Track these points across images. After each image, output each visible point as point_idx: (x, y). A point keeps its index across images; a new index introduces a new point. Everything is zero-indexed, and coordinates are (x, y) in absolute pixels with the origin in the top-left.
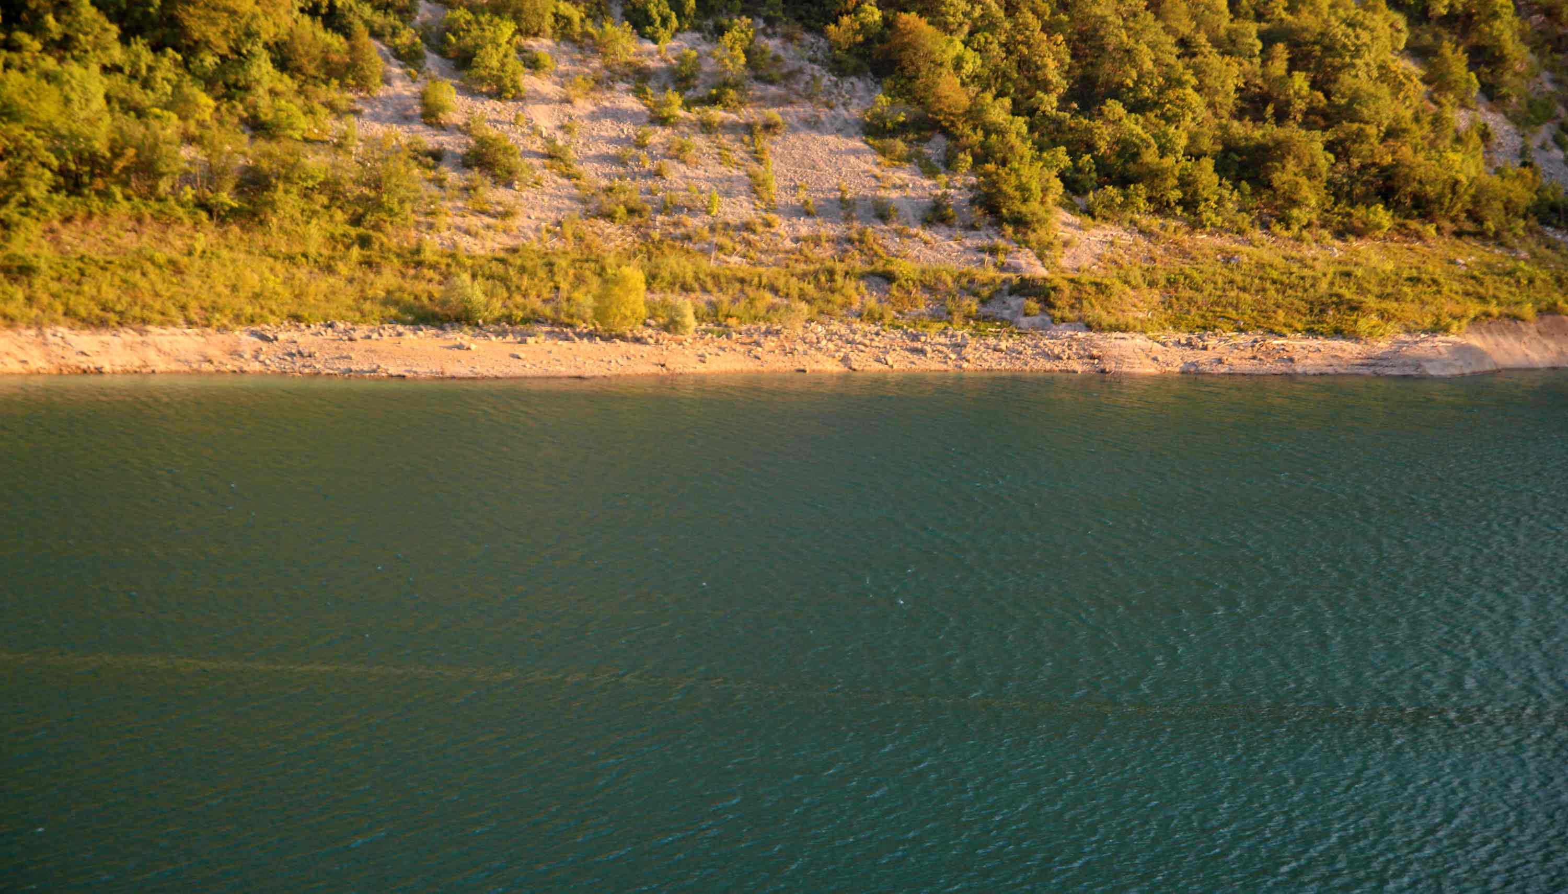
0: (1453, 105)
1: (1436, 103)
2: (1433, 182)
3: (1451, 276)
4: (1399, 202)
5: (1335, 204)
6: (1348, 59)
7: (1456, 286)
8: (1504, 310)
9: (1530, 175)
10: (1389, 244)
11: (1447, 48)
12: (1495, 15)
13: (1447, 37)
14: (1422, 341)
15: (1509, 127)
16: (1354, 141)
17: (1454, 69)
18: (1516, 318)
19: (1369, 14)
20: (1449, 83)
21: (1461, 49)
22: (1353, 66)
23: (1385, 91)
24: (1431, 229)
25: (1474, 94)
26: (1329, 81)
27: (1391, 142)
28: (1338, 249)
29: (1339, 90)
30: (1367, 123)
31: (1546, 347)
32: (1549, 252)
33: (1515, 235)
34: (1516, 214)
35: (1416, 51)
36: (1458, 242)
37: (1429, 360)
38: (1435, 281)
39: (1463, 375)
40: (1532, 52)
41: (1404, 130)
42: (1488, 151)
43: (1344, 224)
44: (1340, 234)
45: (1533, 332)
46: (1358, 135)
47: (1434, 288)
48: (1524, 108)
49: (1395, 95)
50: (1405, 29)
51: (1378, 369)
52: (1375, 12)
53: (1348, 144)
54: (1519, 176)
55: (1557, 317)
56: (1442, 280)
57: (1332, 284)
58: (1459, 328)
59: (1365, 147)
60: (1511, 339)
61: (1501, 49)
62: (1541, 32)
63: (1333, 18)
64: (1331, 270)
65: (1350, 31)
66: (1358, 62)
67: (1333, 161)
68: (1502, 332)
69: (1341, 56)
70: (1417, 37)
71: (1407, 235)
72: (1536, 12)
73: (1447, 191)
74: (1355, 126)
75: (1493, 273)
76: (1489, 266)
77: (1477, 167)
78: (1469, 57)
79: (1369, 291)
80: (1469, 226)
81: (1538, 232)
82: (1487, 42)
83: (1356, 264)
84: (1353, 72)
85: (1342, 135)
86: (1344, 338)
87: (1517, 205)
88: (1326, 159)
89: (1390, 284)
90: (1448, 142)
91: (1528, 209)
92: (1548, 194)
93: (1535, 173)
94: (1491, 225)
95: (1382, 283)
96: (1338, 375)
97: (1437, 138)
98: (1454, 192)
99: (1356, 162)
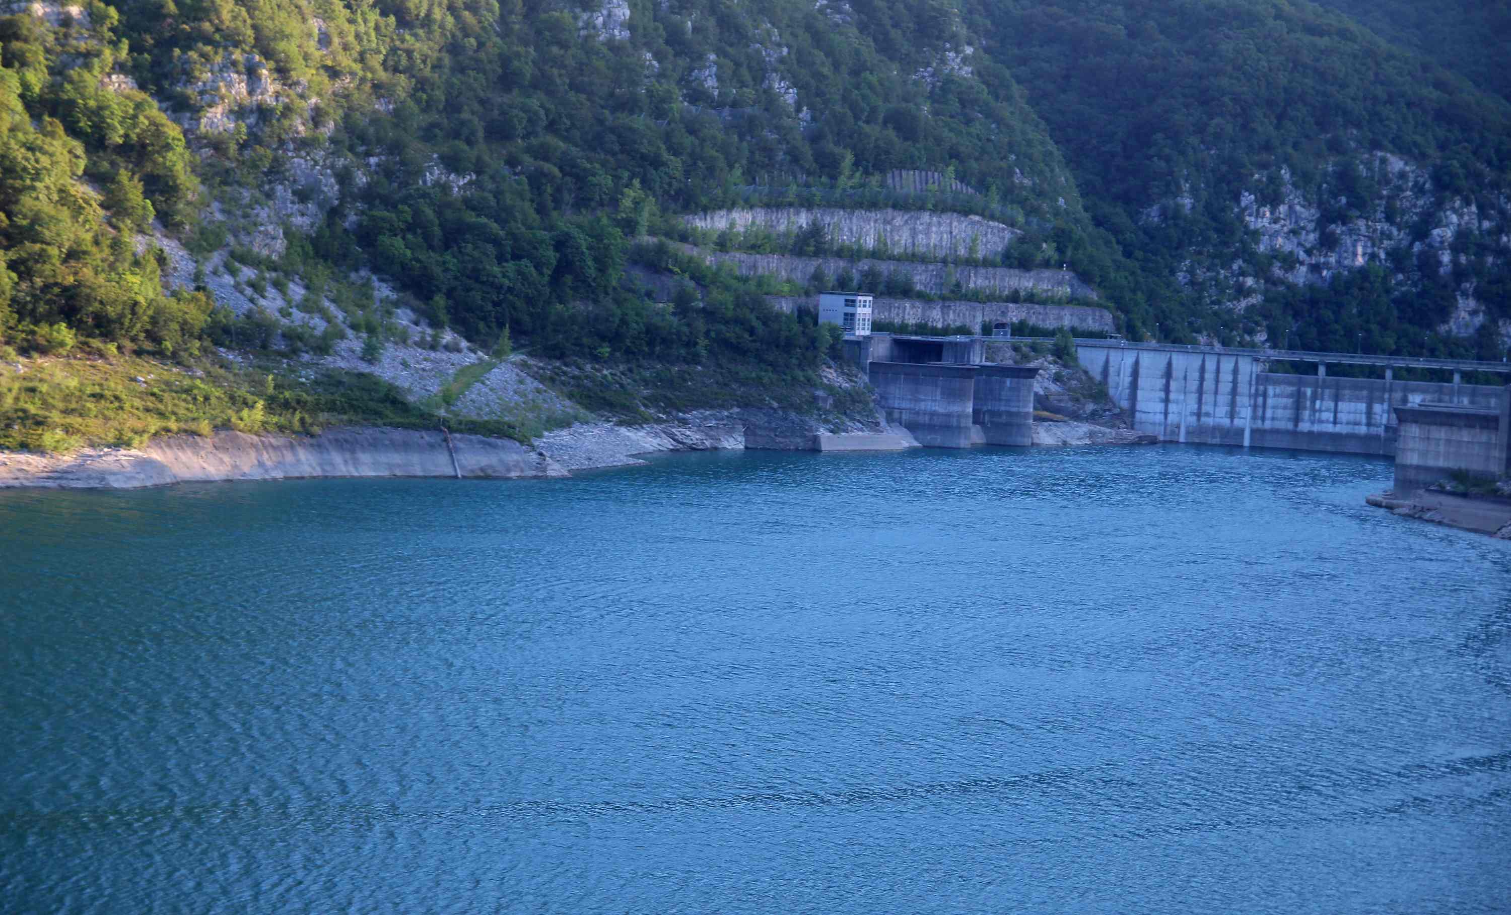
0: (131, 230)
1: (115, 227)
2: (114, 302)
3: (133, 393)
4: (81, 321)
5: (19, 321)
6: (28, 182)
7: (137, 403)
8: (183, 425)
9: (204, 299)
10: (72, 361)
11: (124, 175)
12: (168, 147)
13: (122, 165)
14: (106, 454)
15: (183, 253)
16: (37, 262)
17: (130, 196)
18: (194, 433)
19: (48, 140)
20: (126, 209)
21: (136, 177)
22: (34, 188)
23: (65, 214)
24: (112, 348)
25: (150, 221)
26: (10, 202)
27: (73, 263)
28: (22, 365)
29: (21, 212)
30: (48, 244)
31: (222, 461)
32: (222, 371)
33: (191, 355)
34: (191, 335)
35: (92, 177)
36: (138, 360)
37: (114, 474)
38: (117, 398)
39: (145, 488)
40: (203, 183)
41: (85, 253)
42: (165, 275)
43: (27, 341)
44: (24, 351)
45: (209, 447)
46: (40, 255)
47: (117, 404)
48: (197, 236)
49: (75, 218)
50: (83, 156)
51: (64, 483)
52: (53, 137)
53: (30, 263)
54: (194, 299)
55: (230, 432)
56: (124, 397)
57: (17, 399)
58: (141, 442)
59: (48, 267)
60: (189, 452)
61: (174, 178)
62: (210, 165)
63: (12, 142)
64: (16, 386)
65: (29, 155)
66: (38, 184)
67: (16, 280)
68: (180, 447)
69: (22, 178)
70: (95, 163)
71: (89, 353)
72: (206, 146)
73: (127, 312)
74: (38, 246)
75: (172, 391)
76: (167, 383)
77: (155, 289)
78: (144, 185)
79: (54, 407)
80: (148, 346)
81: (213, 353)
82: (161, 172)
83: (41, 380)
84: (34, 195)
85: (24, 255)
86: (30, 451)
87: (192, 326)
88: (10, 278)
89: (74, 400)
90: (126, 265)
91: (202, 330)
92: (221, 317)
93: (208, 298)
94: (168, 345)
95: (67, 398)
96: (24, 488)
97: (117, 260)
98: (134, 313)
99: (39, 282)
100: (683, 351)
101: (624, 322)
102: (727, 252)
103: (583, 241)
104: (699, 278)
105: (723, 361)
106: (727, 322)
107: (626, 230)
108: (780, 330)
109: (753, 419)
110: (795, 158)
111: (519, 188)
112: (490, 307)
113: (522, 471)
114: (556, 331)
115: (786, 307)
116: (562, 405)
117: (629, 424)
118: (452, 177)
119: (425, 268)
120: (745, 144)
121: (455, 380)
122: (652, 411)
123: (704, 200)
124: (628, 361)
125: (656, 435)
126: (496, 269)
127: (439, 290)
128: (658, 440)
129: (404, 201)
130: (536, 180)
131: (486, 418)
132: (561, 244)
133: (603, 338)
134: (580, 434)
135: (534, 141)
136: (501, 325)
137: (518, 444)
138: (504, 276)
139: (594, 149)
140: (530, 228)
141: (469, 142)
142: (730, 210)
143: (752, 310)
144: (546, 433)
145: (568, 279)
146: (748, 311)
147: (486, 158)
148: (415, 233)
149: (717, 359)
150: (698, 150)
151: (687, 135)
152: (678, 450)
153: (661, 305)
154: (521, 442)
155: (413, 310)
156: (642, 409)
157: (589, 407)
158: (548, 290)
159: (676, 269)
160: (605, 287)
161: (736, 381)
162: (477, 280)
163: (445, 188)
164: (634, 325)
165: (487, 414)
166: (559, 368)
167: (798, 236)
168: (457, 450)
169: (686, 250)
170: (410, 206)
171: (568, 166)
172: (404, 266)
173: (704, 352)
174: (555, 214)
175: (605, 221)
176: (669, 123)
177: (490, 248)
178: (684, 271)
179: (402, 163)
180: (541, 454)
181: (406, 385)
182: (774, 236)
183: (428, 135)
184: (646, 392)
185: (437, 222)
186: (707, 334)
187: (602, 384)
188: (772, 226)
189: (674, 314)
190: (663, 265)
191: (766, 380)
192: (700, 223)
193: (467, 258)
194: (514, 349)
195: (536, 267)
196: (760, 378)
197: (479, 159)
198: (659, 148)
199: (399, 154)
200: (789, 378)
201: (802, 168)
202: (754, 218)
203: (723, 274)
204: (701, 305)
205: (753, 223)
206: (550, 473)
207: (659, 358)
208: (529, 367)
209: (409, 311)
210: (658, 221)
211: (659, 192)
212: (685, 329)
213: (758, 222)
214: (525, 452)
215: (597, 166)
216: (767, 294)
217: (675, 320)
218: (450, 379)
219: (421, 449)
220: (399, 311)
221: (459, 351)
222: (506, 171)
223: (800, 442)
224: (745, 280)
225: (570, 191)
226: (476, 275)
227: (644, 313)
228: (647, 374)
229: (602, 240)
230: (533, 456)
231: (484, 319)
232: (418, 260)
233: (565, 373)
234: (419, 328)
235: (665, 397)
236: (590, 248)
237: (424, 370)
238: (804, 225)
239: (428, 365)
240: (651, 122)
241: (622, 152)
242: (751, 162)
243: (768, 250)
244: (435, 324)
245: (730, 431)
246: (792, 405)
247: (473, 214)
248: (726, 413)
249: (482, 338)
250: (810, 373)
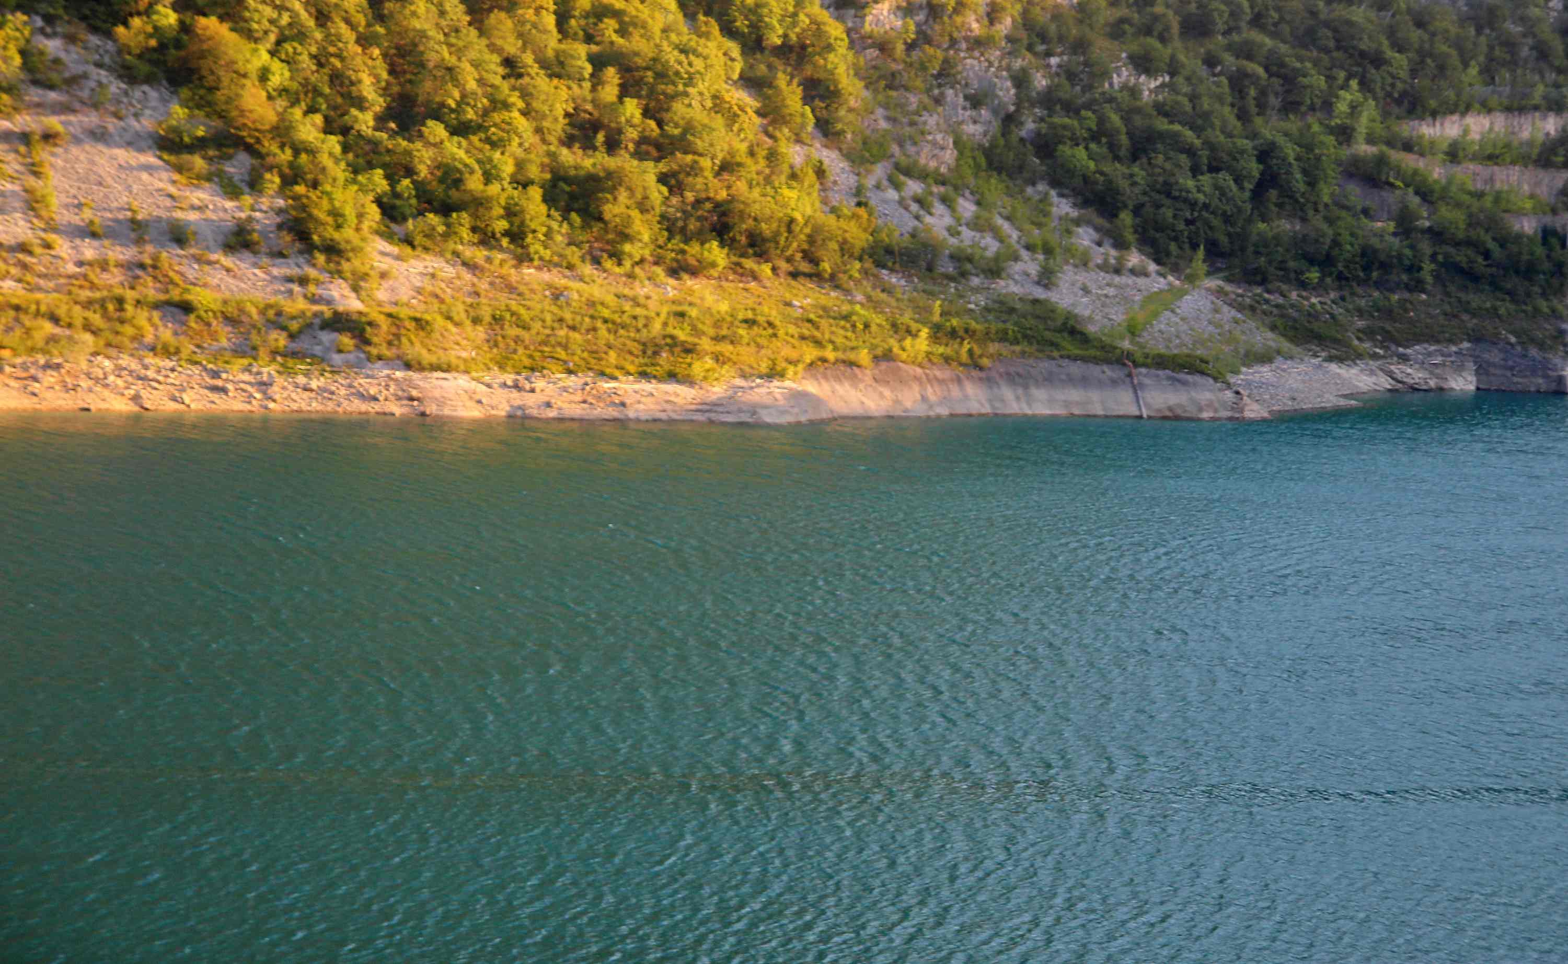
0: (788, 139)
1: (771, 136)
2: (769, 220)
3: (786, 318)
4: (733, 240)
5: (669, 239)
6: (681, 88)
7: (792, 329)
8: (840, 355)
9: (865, 216)
10: (724, 284)
11: (782, 80)
12: (829, 48)
13: (781, 68)
14: (758, 386)
15: (844, 164)
16: (688, 174)
17: (788, 102)
18: (851, 364)
19: (702, 41)
20: (783, 117)
21: (796, 81)
22: (686, 94)
23: (719, 122)
24: (766, 269)
25: (810, 129)
26: (661, 109)
27: (726, 176)
28: (672, 289)
29: (672, 120)
30: (701, 155)
31: (882, 396)
32: (883, 296)
33: (851, 277)
34: (851, 256)
35: (750, 82)
36: (793, 283)
37: (766, 407)
38: (770, 324)
39: (799, 423)
40: (867, 87)
41: (739, 165)
42: (824, 190)
43: (677, 261)
44: (674, 272)
45: (868, 379)
46: (692, 168)
47: (770, 331)
48: (860, 146)
49: (729, 127)
50: (739, 58)
51: (713, 416)
52: (708, 39)
53: (681, 176)
54: (855, 216)
55: (892, 364)
56: (777, 323)
57: (665, 324)
58: (796, 373)
59: (699, 180)
60: (847, 385)
61: (836, 83)
62: (875, 67)
63: (665, 43)
64: (665, 310)
65: (682, 57)
66: (690, 90)
67: (666, 193)
68: (838, 379)
69: (674, 84)
70: (751, 67)
71: (742, 275)
72: (870, 47)
73: (783, 229)
74: (689, 158)
75: (829, 317)
76: (824, 309)
77: (813, 205)
78: (804, 90)
79: (704, 333)
80: (805, 267)
81: (875, 276)
82: (821, 75)
83: (691, 304)
84: (686, 101)
85: (675, 167)
86: (678, 382)
87: (853, 246)
88: (660, 192)
89: (725, 326)
90: (783, 178)
91: (863, 250)
92: (884, 236)
93: (870, 214)
94: (826, 266)
95: (717, 324)
96: (671, 421)
97: (772, 173)
98: (790, 231)
99: (690, 196)
100: (1404, 277)
101: (1336, 243)
102: (1459, 163)
103: (1290, 151)
104: (1426, 194)
105: (1452, 288)
106: (1457, 244)
107: (1341, 138)
108: (1520, 253)
109: (1486, 356)
110: (1542, 53)
111: (1219, 90)
112: (1181, 226)
113: (1216, 411)
114: (1257, 253)
115: (1528, 226)
116: (1264, 338)
117: (1340, 360)
118: (1143, 78)
119: (1110, 182)
120: (1483, 39)
121: (1142, 307)
122: (1367, 345)
123: (1433, 103)
124: (1340, 288)
125: (1372, 373)
126: (1191, 183)
127: (1125, 206)
128: (1374, 379)
129: (1088, 106)
130: (1238, 82)
131: (1176, 352)
132: (1265, 154)
133: (1312, 261)
134: (1284, 370)
135: (1236, 37)
136: (1194, 247)
137: (1211, 381)
138: (1199, 191)
139: (1305, 46)
140: (1230, 136)
141: (1163, 39)
142: (1463, 114)
143: (1487, 231)
144: (1244, 369)
145: (1273, 194)
146: (1482, 233)
147: (1182, 57)
148: (1099, 142)
149: (1445, 286)
150: (1427, 46)
151: (1413, 28)
152: (1397, 391)
153: (1379, 224)
154: (1215, 379)
155: (1097, 229)
156: (1356, 342)
157: (1294, 340)
158: (1248, 207)
159: (1399, 183)
160: (1315, 203)
161: (1467, 311)
162: (1168, 195)
163: (1134, 92)
164: (1348, 247)
165: (1177, 346)
166: (1260, 295)
167: (1544, 144)
168: (1142, 386)
169: (1409, 161)
170: (1094, 112)
171: (1274, 66)
172: (1085, 178)
173: (1429, 279)
174: (1258, 121)
175: (1316, 128)
176: (1393, 16)
177: (1183, 159)
178: (1407, 185)
179: (1086, 64)
180: (1237, 393)
181: (1087, 313)
182: (1515, 143)
183: (1116, 31)
184: (1361, 324)
185: (1124, 130)
186: (1433, 257)
187: (1309, 315)
188: (1513, 133)
189: (1395, 234)
190: (1383, 178)
191: (1502, 311)
192: (1427, 130)
193: (1158, 170)
194: (1209, 274)
195: (1236, 181)
196: (1495, 309)
197: (1173, 58)
198: (1380, 44)
199: (1084, 53)
200: (1529, 308)
201: (1552, 66)
202: (1492, 123)
203: (1454, 188)
204: (1427, 224)
205: (1491, 129)
206: (1248, 414)
207: (1378, 285)
208: (1226, 294)
209: (1091, 231)
210: (1378, 128)
211: (1380, 94)
212: (1408, 252)
213: (1496, 129)
214: (1220, 390)
215: (1308, 65)
216: (1505, 211)
217: (1396, 242)
218: (1136, 307)
219: (1100, 384)
220: (1080, 230)
221: (1146, 275)
222: (1203, 71)
223: (1540, 382)
224: (1480, 195)
225: (1276, 94)
226: (1167, 190)
227: (1360, 232)
228: (1363, 303)
229: (1312, 150)
230: (1229, 395)
231: (1175, 239)
232: (1102, 173)
233: (1267, 301)
234: (1102, 250)
235: (1383, 328)
236: (1298, 159)
237: (1106, 296)
238: (1552, 132)
239: (1111, 291)
240: (1372, 14)
241: (1338, 48)
242: (1491, 59)
243: (1508, 160)
244: (1120, 244)
245: (1459, 368)
246: (1533, 340)
247: (1165, 120)
248: (1454, 349)
249: (1173, 260)
250: (1555, 302)
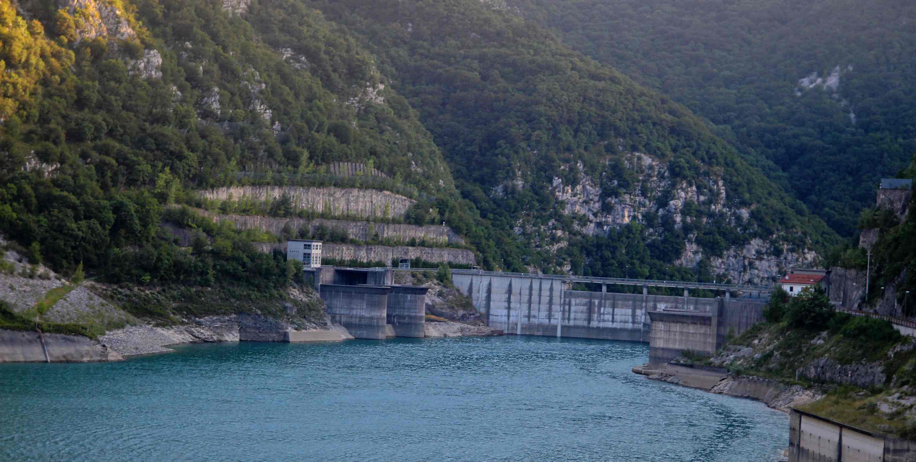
100: (198, 278)
101: (159, 259)
102: (227, 214)
103: (132, 207)
104: (209, 231)
105: (225, 284)
106: (227, 260)
107: (161, 200)
108: (262, 264)
109: (244, 322)
110: (271, 154)
111: (89, 173)
112: (69, 250)
113: (91, 357)
114: (114, 266)
115: (266, 249)
116: (118, 314)
117: (163, 326)
118: (44, 165)
119: (26, 225)
120: (238, 145)
121: (46, 298)
122: (178, 317)
123: (212, 181)
124: (162, 285)
125: (181, 332)
126: (74, 226)
127: (35, 239)
128: (182, 336)
129: (12, 181)
130: (101, 168)
131: (67, 323)
132: (118, 209)
133: (146, 269)
134: (131, 332)
135: (98, 142)
136: (77, 262)
137: (88, 340)
138: (79, 230)
139: (139, 148)
140: (97, 198)
141: (55, 143)
142: (229, 187)
143: (244, 252)
144: (107, 332)
145: (122, 232)
146: (241, 252)
147: (67, 153)
148: (19, 203)
149: (221, 283)
150: (208, 149)
151: (200, 139)
152: (195, 342)
153: (184, 248)
154: (91, 338)
155: (18, 252)
156: (172, 315)
157: (136, 315)
158: (108, 239)
159: (194, 225)
160: (147, 237)
161: (234, 297)
162: (61, 232)
163: (39, 173)
164: (166, 261)
165: (68, 320)
166: (116, 290)
167: (273, 203)
168: (47, 343)
169: (200, 213)
170: (15, 184)
171: (121, 159)
172: (11, 223)
173: (212, 279)
174: (113, 190)
175: (146, 194)
176: (188, 132)
177: (70, 212)
178: (199, 227)
179: (10, 156)
180: (104, 346)
181: (13, 301)
182: (258, 203)
183: (28, 138)
184: (174, 305)
185: (34, 195)
186: (214, 267)
187: (145, 300)
188: (256, 198)
189: (192, 254)
190: (185, 222)
191: (253, 297)
192: (209, 196)
193: (54, 218)
194: (86, 278)
195: (100, 224)
196: (249, 295)
197: (62, 154)
198: (181, 148)
199: (8, 150)
200: (268, 295)
201: (275, 160)
202: (244, 192)
203: (225, 228)
204: (210, 248)
205: (244, 195)
206: (110, 358)
207: (184, 283)
208: (96, 289)
209: (15, 254)
210: (182, 195)
211: (182, 175)
212: (200, 264)
213: (247, 195)
214: (94, 345)
215: (141, 158)
216: (253, 241)
217: (193, 258)
218: (43, 297)
219: (22, 343)
220: (8, 253)
221: (49, 279)
222: (80, 162)
223: (274, 336)
224: (239, 232)
225: (123, 175)
226: (61, 229)
227: (173, 253)
228: (175, 293)
229: (144, 207)
230: (99, 347)
231: (66, 258)
232: (21, 220)
233: (120, 293)
234: (21, 264)
235: (187, 307)
236: (137, 212)
237: (25, 291)
238: (277, 197)
239: (28, 289)
240: (176, 130)
241: (158, 149)
242: (243, 156)
243: (254, 212)
244: (33, 261)
245: (230, 329)
246: (270, 313)
247: (59, 189)
248: (227, 318)
249: (65, 270)
250: (282, 291)
